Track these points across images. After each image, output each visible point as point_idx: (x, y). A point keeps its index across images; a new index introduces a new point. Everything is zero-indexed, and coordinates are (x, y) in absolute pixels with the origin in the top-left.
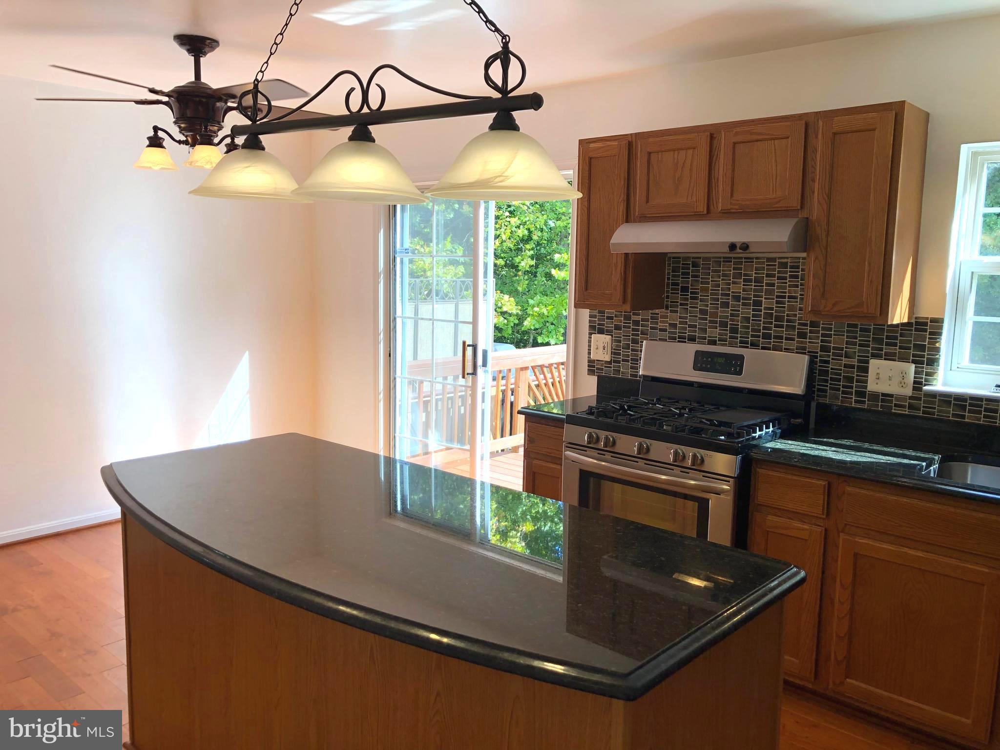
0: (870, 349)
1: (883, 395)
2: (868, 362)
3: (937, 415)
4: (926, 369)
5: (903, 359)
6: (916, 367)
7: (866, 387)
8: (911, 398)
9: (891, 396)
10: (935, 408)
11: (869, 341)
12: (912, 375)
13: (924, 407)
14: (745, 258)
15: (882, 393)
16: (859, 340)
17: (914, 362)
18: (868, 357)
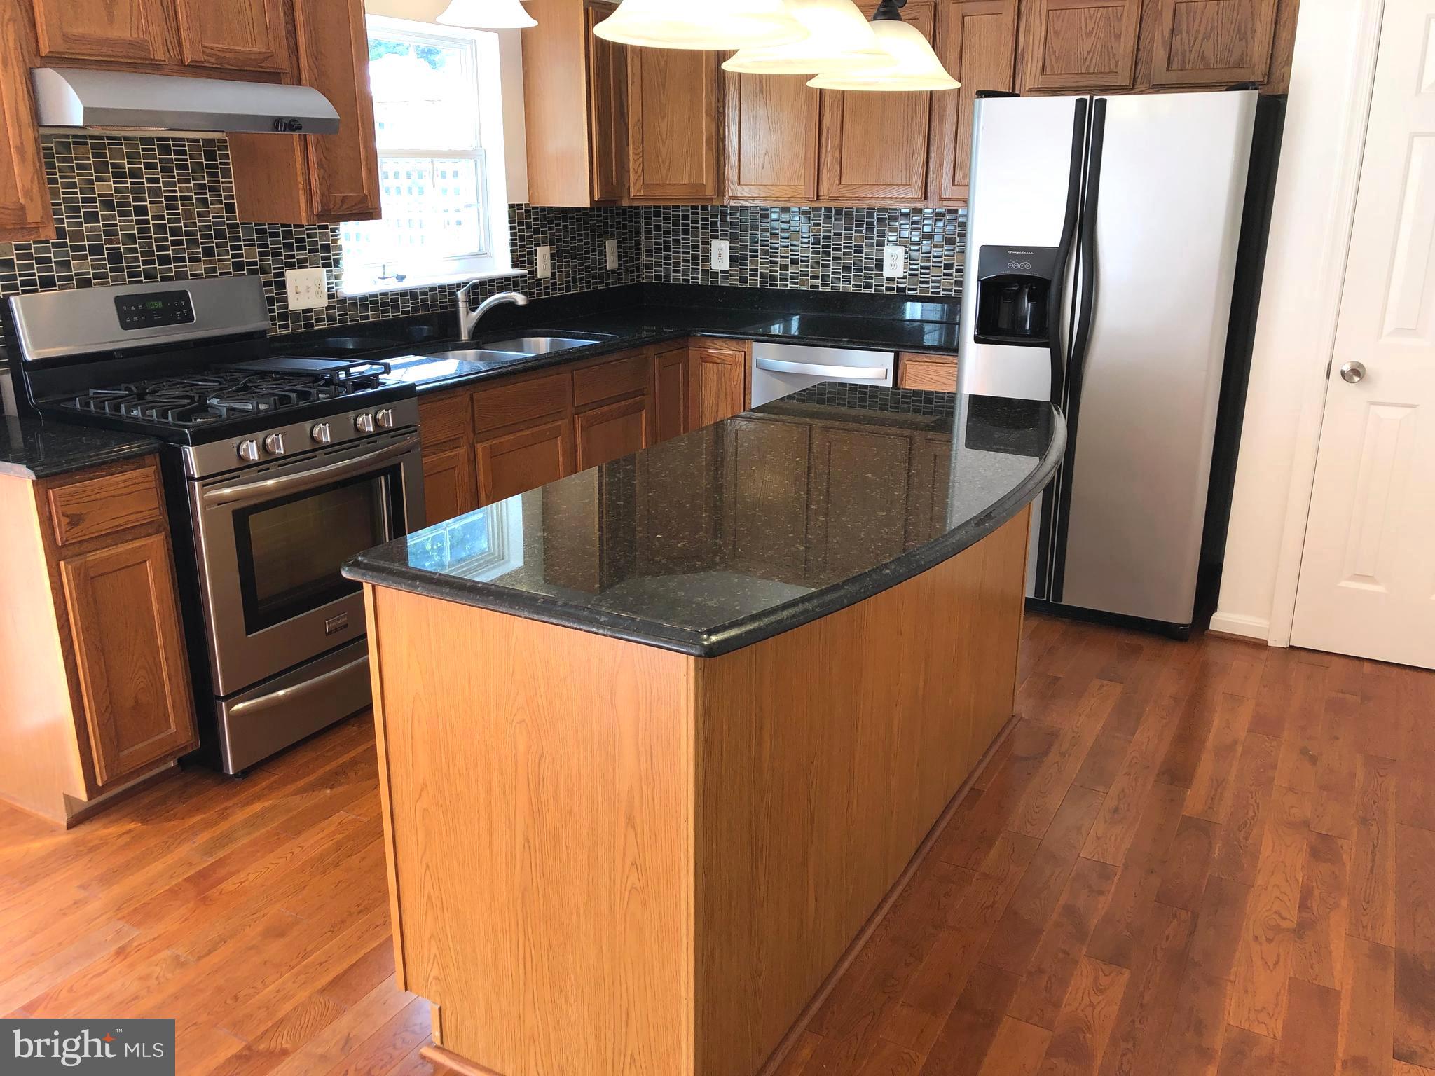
0: (283, 258)
1: (305, 311)
2: (283, 275)
3: (351, 321)
4: (335, 271)
5: (314, 265)
6: (327, 271)
7: (287, 307)
8: (328, 308)
9: (309, 310)
10: (346, 314)
11: (280, 248)
12: (326, 281)
13: (339, 315)
14: (108, 138)
15: (303, 310)
16: (272, 249)
17: (324, 266)
18: (282, 268)
